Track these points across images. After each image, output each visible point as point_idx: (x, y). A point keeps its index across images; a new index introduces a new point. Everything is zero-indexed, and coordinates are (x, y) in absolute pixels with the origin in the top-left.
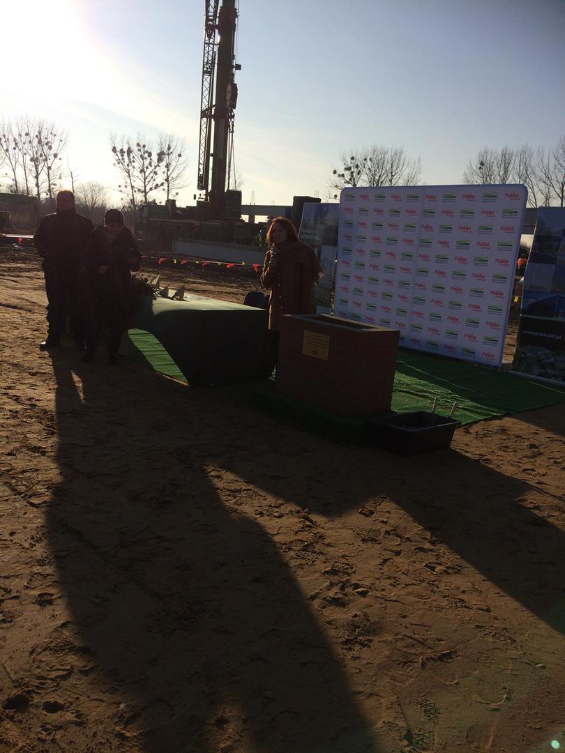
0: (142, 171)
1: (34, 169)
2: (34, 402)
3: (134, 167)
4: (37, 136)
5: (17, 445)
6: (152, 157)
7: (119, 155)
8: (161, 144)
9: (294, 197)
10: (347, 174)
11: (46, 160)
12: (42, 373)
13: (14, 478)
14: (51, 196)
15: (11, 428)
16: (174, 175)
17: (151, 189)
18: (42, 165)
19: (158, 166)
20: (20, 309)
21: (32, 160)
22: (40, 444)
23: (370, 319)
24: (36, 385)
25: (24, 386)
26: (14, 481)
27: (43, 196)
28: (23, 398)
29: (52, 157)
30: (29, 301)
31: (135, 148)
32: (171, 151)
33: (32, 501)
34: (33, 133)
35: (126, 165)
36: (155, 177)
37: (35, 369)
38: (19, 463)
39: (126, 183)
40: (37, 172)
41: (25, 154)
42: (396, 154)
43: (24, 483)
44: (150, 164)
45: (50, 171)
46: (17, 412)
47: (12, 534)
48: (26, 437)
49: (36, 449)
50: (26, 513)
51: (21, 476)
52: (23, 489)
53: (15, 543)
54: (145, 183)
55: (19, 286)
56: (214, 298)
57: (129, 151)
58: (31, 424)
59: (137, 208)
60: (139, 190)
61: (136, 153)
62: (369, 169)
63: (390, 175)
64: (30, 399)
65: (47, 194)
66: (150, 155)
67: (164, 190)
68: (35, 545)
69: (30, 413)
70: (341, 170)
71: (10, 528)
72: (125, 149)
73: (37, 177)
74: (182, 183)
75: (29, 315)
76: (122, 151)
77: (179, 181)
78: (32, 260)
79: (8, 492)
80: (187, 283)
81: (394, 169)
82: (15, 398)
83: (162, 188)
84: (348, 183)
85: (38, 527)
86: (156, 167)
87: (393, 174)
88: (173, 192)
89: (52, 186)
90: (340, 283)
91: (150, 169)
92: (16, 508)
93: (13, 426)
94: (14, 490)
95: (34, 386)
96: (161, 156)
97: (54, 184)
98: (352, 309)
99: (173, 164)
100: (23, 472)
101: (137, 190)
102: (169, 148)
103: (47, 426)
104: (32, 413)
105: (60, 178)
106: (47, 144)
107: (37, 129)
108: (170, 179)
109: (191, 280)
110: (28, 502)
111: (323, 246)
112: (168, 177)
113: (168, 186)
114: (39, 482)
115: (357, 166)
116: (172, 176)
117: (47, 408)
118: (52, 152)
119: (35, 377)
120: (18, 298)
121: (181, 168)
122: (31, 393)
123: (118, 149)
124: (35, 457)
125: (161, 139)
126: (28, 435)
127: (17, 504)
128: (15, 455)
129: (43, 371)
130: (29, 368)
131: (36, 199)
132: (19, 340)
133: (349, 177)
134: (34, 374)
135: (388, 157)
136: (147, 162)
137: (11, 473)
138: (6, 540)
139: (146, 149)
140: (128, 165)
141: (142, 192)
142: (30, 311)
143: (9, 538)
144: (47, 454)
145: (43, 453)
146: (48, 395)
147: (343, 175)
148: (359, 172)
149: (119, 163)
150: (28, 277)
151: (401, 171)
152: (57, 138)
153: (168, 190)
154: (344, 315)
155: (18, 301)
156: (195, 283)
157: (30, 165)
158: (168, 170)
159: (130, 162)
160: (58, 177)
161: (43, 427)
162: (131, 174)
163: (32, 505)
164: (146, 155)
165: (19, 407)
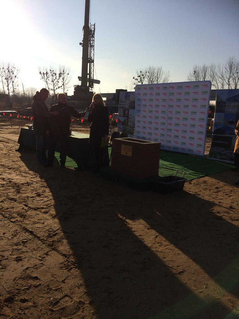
0: (53, 81)
1: (7, 83)
2: (11, 180)
3: (49, 80)
4: (7, 69)
5: (4, 198)
6: (56, 75)
7: (43, 75)
8: (60, 70)
9: (116, 90)
10: (139, 79)
11: (12, 79)
12: (14, 168)
13: (4, 211)
14: (14, 93)
15: (2, 191)
16: (66, 82)
17: (57, 89)
18: (10, 81)
19: (59, 79)
20: (3, 142)
21: (6, 79)
22: (14, 197)
23: (150, 139)
24: (11, 173)
25: (6, 174)
26: (4, 213)
27: (11, 94)
28: (6, 179)
29: (14, 77)
30: (7, 138)
31: (49, 72)
32: (64, 72)
33: (11, 220)
34: (6, 68)
35: (45, 79)
36: (58, 83)
37: (11, 166)
38: (6, 205)
39: (46, 86)
40: (8, 84)
41: (3, 77)
42: (159, 69)
43: (8, 213)
44: (56, 78)
45: (13, 83)
46: (4, 184)
47: (4, 234)
48: (8, 194)
49: (12, 199)
50: (9, 225)
51: (6, 210)
52: (8, 215)
53: (5, 238)
54: (54, 86)
55: (2, 132)
56: (84, 133)
57: (47, 73)
58: (10, 189)
59: (51, 97)
60: (52, 89)
61: (50, 74)
62: (148, 76)
63: (157, 78)
64: (9, 179)
65: (12, 93)
66: (56, 74)
67: (62, 89)
68: (14, 238)
69: (9, 184)
70: (136, 77)
71: (3, 231)
72: (45, 73)
73: (8, 86)
74: (70, 86)
75: (7, 144)
76: (44, 73)
77: (68, 85)
78: (7, 121)
79: (2, 217)
80: (73, 127)
81: (158, 75)
82: (3, 179)
83: (61, 88)
84: (140, 82)
85: (14, 231)
86: (58, 79)
87: (158, 78)
88: (66, 90)
89: (14, 90)
90: (137, 124)
91: (56, 80)
92: (5, 223)
93: (2, 190)
94: (4, 216)
95: (10, 173)
96: (60, 75)
97: (15, 89)
98: (142, 135)
99: (66, 78)
100: (7, 209)
101: (50, 89)
102: (64, 71)
103: (17, 190)
104: (10, 185)
105: (18, 86)
106: (12, 72)
107: (7, 66)
108: (64, 84)
109: (75, 126)
110: (10, 221)
111: (130, 110)
112: (64, 83)
113: (64, 87)
114: (14, 212)
115: (143, 75)
116: (65, 83)
117: (16, 182)
118: (14, 75)
119: (11, 170)
120: (2, 137)
121: (69, 79)
122: (9, 176)
123: (42, 73)
124: (12, 203)
125: (60, 68)
126: (9, 194)
127: (5, 222)
128: (4, 202)
129: (14, 167)
130: (8, 166)
131: (8, 96)
132: (3, 155)
133: (140, 80)
134: (10, 169)
135: (156, 71)
136: (54, 78)
137: (2, 209)
138: (2, 236)
139: (54, 72)
140: (46, 79)
141: (53, 90)
142: (7, 143)
143: (2, 235)
144: (17, 201)
145: (15, 201)
146: (17, 177)
147: (137, 79)
148: (144, 77)
149: (42, 78)
150: (6, 128)
151: (161, 76)
152: (16, 69)
153: (64, 89)
154: (139, 137)
155: (2, 139)
156: (76, 127)
157: (5, 81)
158: (63, 80)
159: (47, 78)
160: (17, 85)
161: (15, 190)
162: (48, 82)
163: (12, 222)
164: (54, 75)
165: (5, 182)
